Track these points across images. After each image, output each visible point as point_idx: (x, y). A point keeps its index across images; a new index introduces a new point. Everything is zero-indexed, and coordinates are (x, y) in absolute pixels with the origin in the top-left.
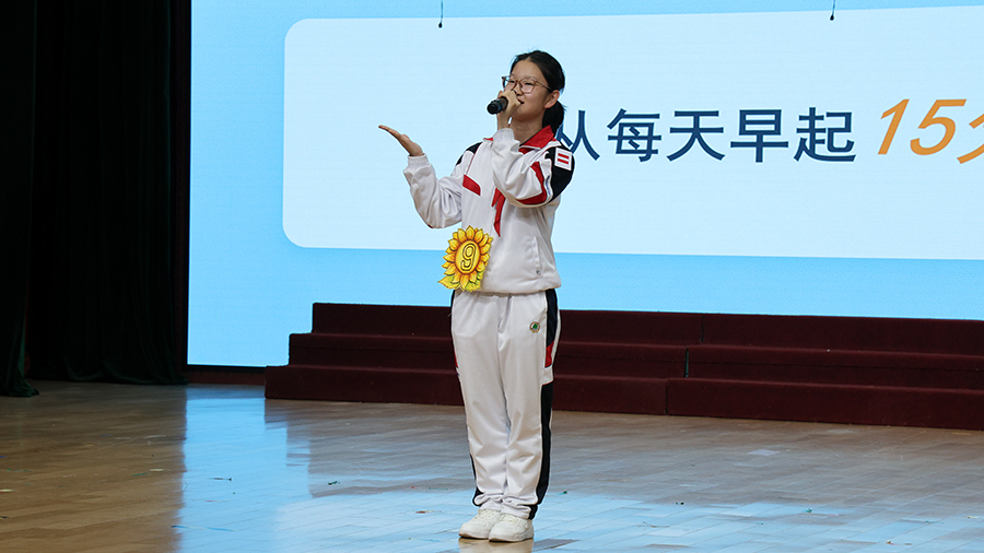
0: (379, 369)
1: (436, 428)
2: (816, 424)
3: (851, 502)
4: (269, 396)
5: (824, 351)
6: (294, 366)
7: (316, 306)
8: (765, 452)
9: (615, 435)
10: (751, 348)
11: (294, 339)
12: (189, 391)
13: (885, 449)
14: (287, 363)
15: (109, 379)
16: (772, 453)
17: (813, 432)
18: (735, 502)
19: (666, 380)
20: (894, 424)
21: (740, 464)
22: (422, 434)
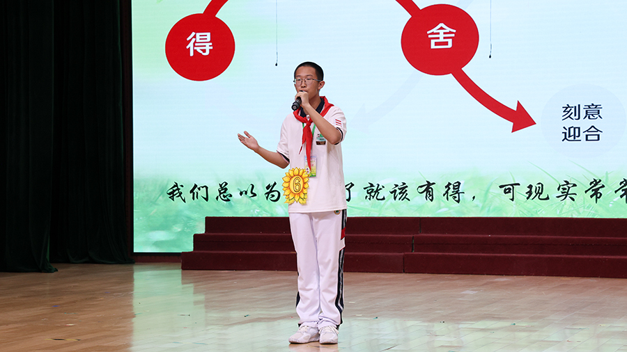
0: (244, 252)
1: (285, 284)
2: (485, 276)
3: (533, 318)
4: (184, 268)
5: (487, 236)
6: (196, 252)
7: (207, 218)
8: (469, 292)
9: (383, 285)
10: (447, 235)
11: (196, 236)
12: (135, 267)
13: (532, 289)
14: (192, 250)
15: (92, 262)
16: (474, 292)
17: (488, 280)
18: (471, 320)
19: (403, 254)
20: (528, 275)
21: (460, 299)
22: (279, 287)
